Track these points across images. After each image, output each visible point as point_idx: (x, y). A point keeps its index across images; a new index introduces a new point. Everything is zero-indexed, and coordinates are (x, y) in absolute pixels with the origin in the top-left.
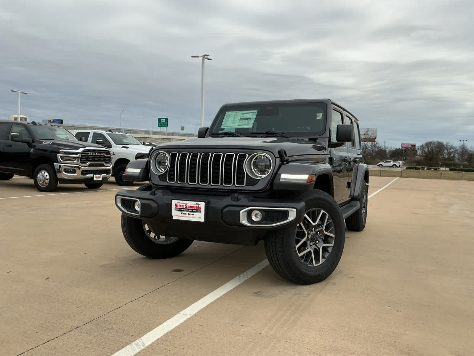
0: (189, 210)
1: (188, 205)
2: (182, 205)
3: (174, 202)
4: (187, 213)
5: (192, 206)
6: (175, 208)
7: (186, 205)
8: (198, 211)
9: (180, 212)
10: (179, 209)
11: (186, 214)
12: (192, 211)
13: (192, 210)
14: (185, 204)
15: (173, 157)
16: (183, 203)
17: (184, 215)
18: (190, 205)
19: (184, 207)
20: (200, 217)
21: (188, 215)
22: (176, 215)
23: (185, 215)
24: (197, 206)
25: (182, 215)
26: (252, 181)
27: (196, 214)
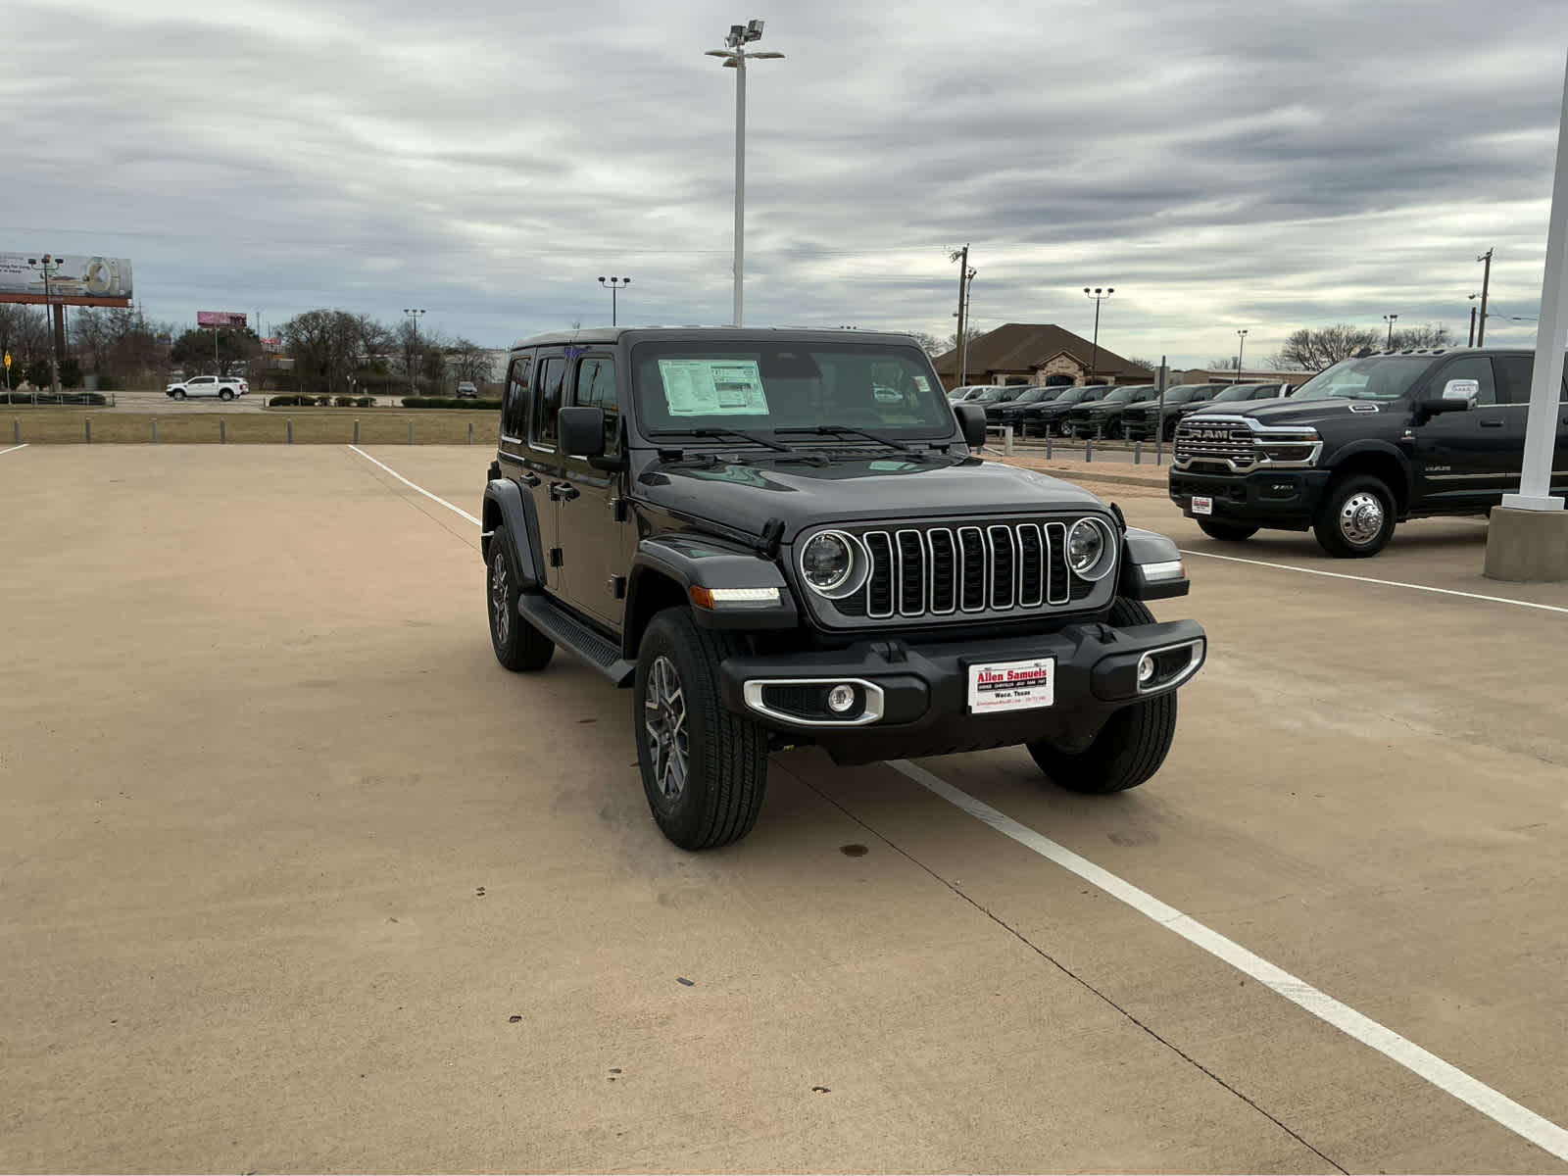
0: (1018, 684)
1: (1015, 671)
2: (997, 673)
3: (975, 671)
4: (1012, 692)
5: (1024, 673)
6: (979, 685)
7: (1009, 674)
8: (1039, 682)
9: (993, 694)
10: (990, 686)
11: (1009, 695)
12: (1026, 685)
13: (1026, 681)
14: (1007, 672)
15: (877, 542)
16: (1001, 669)
17: (1004, 699)
18: (1019, 672)
19: (1005, 679)
20: (1043, 697)
21: (1014, 697)
22: (981, 702)
23: (1008, 698)
24: (1038, 669)
25: (1000, 699)
26: (1084, 588)
27: (1035, 691)
